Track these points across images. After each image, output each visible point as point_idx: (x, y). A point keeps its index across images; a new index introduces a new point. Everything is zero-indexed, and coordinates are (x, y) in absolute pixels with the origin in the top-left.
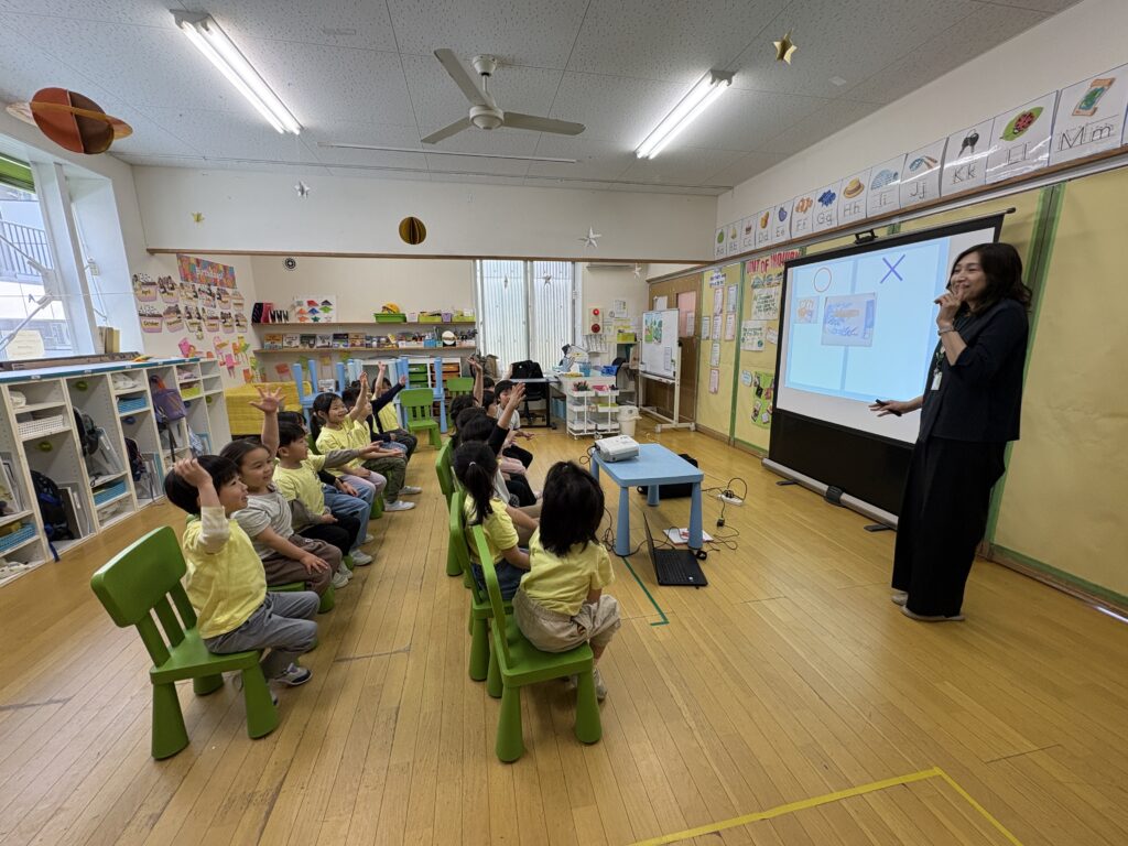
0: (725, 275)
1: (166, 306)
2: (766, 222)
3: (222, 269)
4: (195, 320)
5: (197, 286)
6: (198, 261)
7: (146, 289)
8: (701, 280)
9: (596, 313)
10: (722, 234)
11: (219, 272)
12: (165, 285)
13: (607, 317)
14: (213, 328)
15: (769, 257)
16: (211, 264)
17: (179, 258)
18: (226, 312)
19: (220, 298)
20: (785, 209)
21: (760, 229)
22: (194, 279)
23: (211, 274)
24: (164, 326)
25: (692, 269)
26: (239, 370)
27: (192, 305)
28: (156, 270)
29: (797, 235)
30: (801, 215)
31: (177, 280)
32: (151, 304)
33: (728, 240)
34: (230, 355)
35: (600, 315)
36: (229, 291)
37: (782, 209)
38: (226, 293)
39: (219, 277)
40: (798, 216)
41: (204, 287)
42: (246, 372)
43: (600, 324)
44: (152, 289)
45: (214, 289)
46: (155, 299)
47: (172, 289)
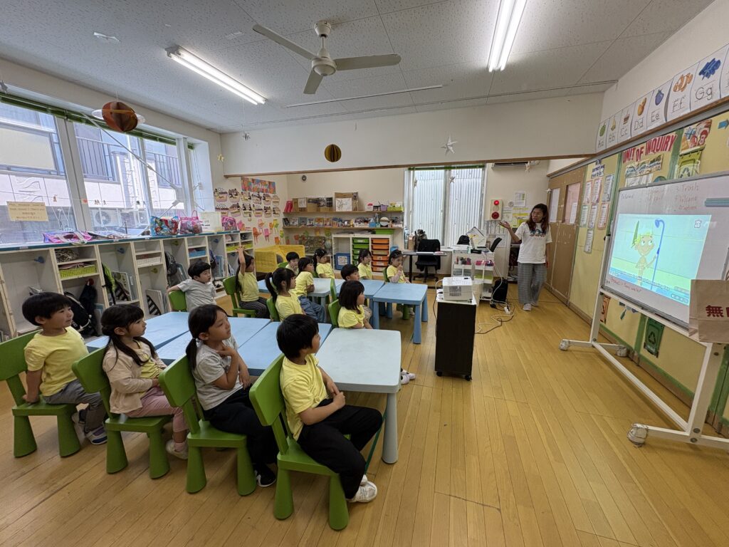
0: (603, 167)
1: (232, 204)
2: (643, 108)
3: (267, 183)
4: (248, 211)
5: (251, 193)
6: (253, 180)
7: (221, 196)
8: (585, 172)
9: (496, 203)
10: (604, 127)
11: (265, 185)
12: (233, 193)
13: (507, 206)
14: (258, 215)
15: (644, 145)
16: (261, 181)
17: (242, 179)
18: (268, 206)
19: (264, 199)
20: (662, 92)
21: (636, 117)
22: (250, 189)
23: (260, 186)
24: (230, 214)
25: (578, 163)
26: (272, 237)
27: (247, 203)
28: (228, 186)
29: (672, 117)
30: (679, 94)
31: (240, 190)
32: (223, 203)
33: (608, 131)
34: (267, 230)
35: (500, 205)
36: (271, 195)
37: (660, 92)
38: (269, 196)
39: (265, 188)
40: (674, 96)
41: (256, 194)
42: (276, 238)
43: (499, 212)
44: (225, 195)
45: (261, 194)
46: (226, 200)
47: (236, 195)
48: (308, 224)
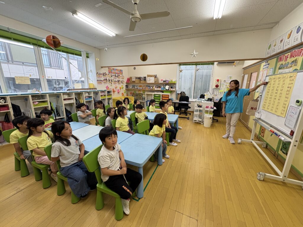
0: (269, 64)
1: (104, 79)
2: (290, 35)
4: (111, 82)
6: (113, 69)
7: (99, 75)
10: (270, 45)
12: (104, 74)
13: (222, 82)
15: (289, 54)
16: (117, 69)
18: (119, 80)
19: (118, 77)
20: (301, 27)
21: (287, 40)
22: (112, 73)
23: (116, 72)
24: (103, 83)
25: (258, 62)
27: (110, 78)
32: (100, 78)
33: (272, 47)
35: (219, 82)
37: (299, 27)
41: (114, 75)
42: (122, 93)
48: (136, 88)
